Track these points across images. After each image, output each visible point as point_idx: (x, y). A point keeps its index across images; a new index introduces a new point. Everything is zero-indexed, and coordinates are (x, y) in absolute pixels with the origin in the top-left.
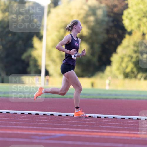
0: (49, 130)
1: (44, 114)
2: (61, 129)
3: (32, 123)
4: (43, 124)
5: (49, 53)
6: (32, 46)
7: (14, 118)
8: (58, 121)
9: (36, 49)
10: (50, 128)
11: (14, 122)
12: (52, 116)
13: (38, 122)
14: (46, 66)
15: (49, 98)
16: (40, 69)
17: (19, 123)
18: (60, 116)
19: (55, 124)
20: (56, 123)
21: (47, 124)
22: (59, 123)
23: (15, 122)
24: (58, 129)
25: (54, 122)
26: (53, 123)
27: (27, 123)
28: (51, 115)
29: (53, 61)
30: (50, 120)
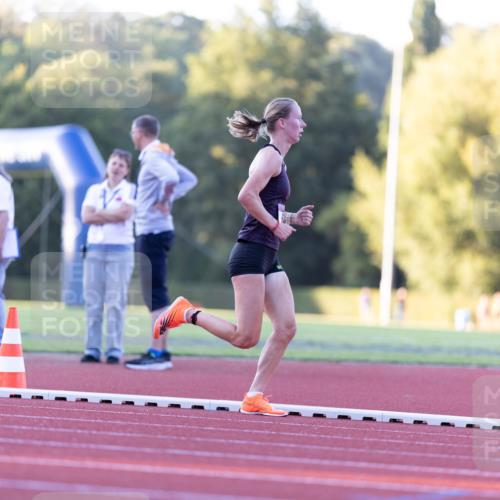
0: (412, 474)
1: (394, 421)
2: (452, 471)
3: (351, 450)
4: (391, 452)
5: (406, 209)
6: (348, 186)
7: (290, 429)
8: (441, 444)
9: (362, 195)
10: (416, 469)
11: (292, 445)
12: (419, 426)
13: (374, 445)
14: (396, 255)
15: (408, 363)
16: (375, 263)
17: (308, 447)
18: (448, 427)
19: (431, 455)
20: (433, 452)
21: (404, 453)
22: (443, 451)
23: (296, 443)
24: (440, 470)
25: (426, 446)
26: (425, 449)
27: (335, 449)
28: (417, 422)
29: (423, 238)
30: (415, 439)
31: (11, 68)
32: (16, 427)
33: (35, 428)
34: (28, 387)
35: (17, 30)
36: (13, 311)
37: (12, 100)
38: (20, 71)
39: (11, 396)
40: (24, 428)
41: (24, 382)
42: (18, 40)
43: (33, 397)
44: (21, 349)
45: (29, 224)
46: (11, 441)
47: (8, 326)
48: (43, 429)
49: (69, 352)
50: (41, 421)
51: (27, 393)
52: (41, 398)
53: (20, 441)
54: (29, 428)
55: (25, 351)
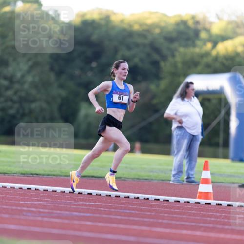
31: (205, 44)
32: (209, 219)
33: (218, 220)
34: (214, 199)
35: (207, 26)
36: (206, 162)
37: (205, 60)
38: (209, 46)
39: (206, 204)
40: (213, 219)
41: (212, 197)
42: (208, 31)
43: (216, 205)
44: (211, 181)
45: (213, 120)
46: (207, 225)
47: (204, 170)
48: (222, 220)
49: (233, 183)
50: (221, 216)
51: (213, 202)
52: (220, 205)
53: (211, 226)
54: (215, 219)
55: (212, 182)
